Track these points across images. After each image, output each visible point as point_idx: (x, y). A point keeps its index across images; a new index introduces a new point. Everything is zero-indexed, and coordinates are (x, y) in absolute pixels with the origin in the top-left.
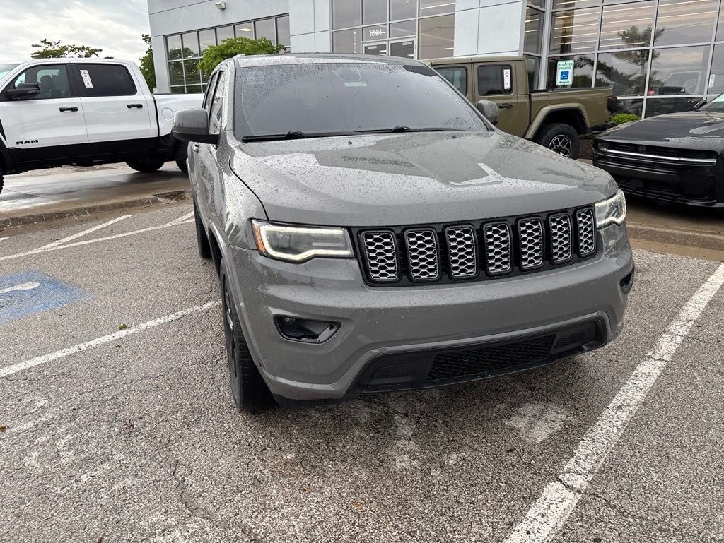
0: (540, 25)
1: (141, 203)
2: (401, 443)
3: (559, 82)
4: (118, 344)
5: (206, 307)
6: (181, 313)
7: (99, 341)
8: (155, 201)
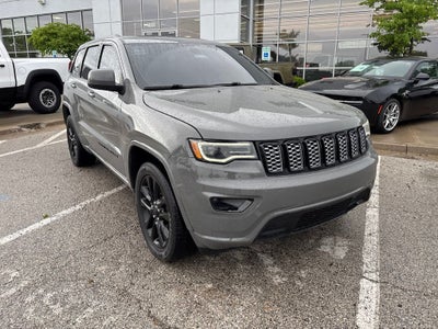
0: (247, 26)
1: (10, 131)
2: (270, 269)
3: (263, 58)
4: (49, 228)
5: (98, 198)
6: (83, 203)
7: (32, 227)
8: (20, 130)
